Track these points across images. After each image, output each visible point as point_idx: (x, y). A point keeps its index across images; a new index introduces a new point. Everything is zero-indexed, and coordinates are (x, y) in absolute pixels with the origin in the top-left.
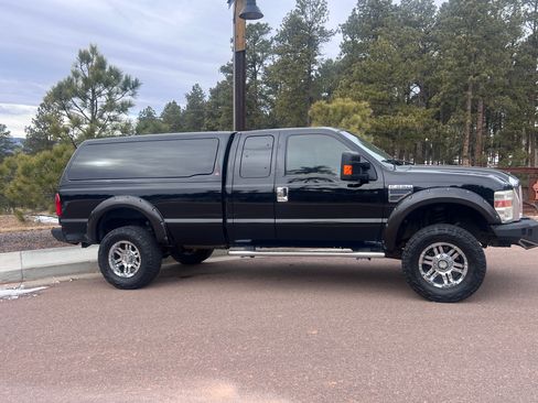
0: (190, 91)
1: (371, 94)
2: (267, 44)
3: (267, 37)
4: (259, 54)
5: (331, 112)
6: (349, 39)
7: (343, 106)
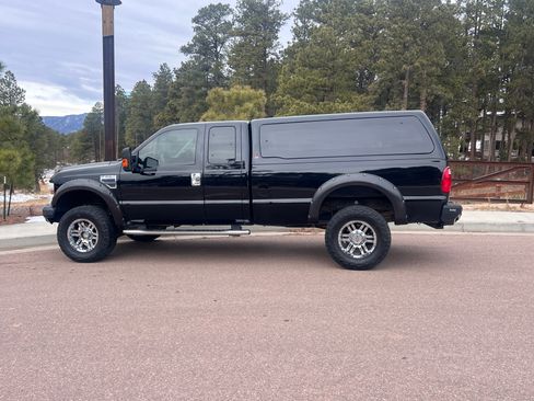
0: (158, 71)
1: (313, 80)
2: (229, 25)
3: (229, 18)
4: (220, 36)
5: (226, 99)
6: (300, 24)
7: (238, 94)
